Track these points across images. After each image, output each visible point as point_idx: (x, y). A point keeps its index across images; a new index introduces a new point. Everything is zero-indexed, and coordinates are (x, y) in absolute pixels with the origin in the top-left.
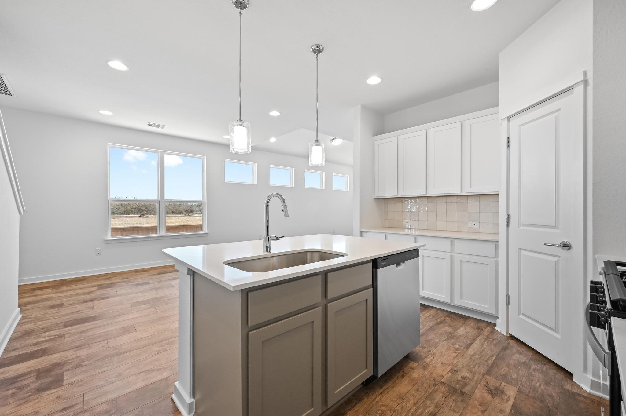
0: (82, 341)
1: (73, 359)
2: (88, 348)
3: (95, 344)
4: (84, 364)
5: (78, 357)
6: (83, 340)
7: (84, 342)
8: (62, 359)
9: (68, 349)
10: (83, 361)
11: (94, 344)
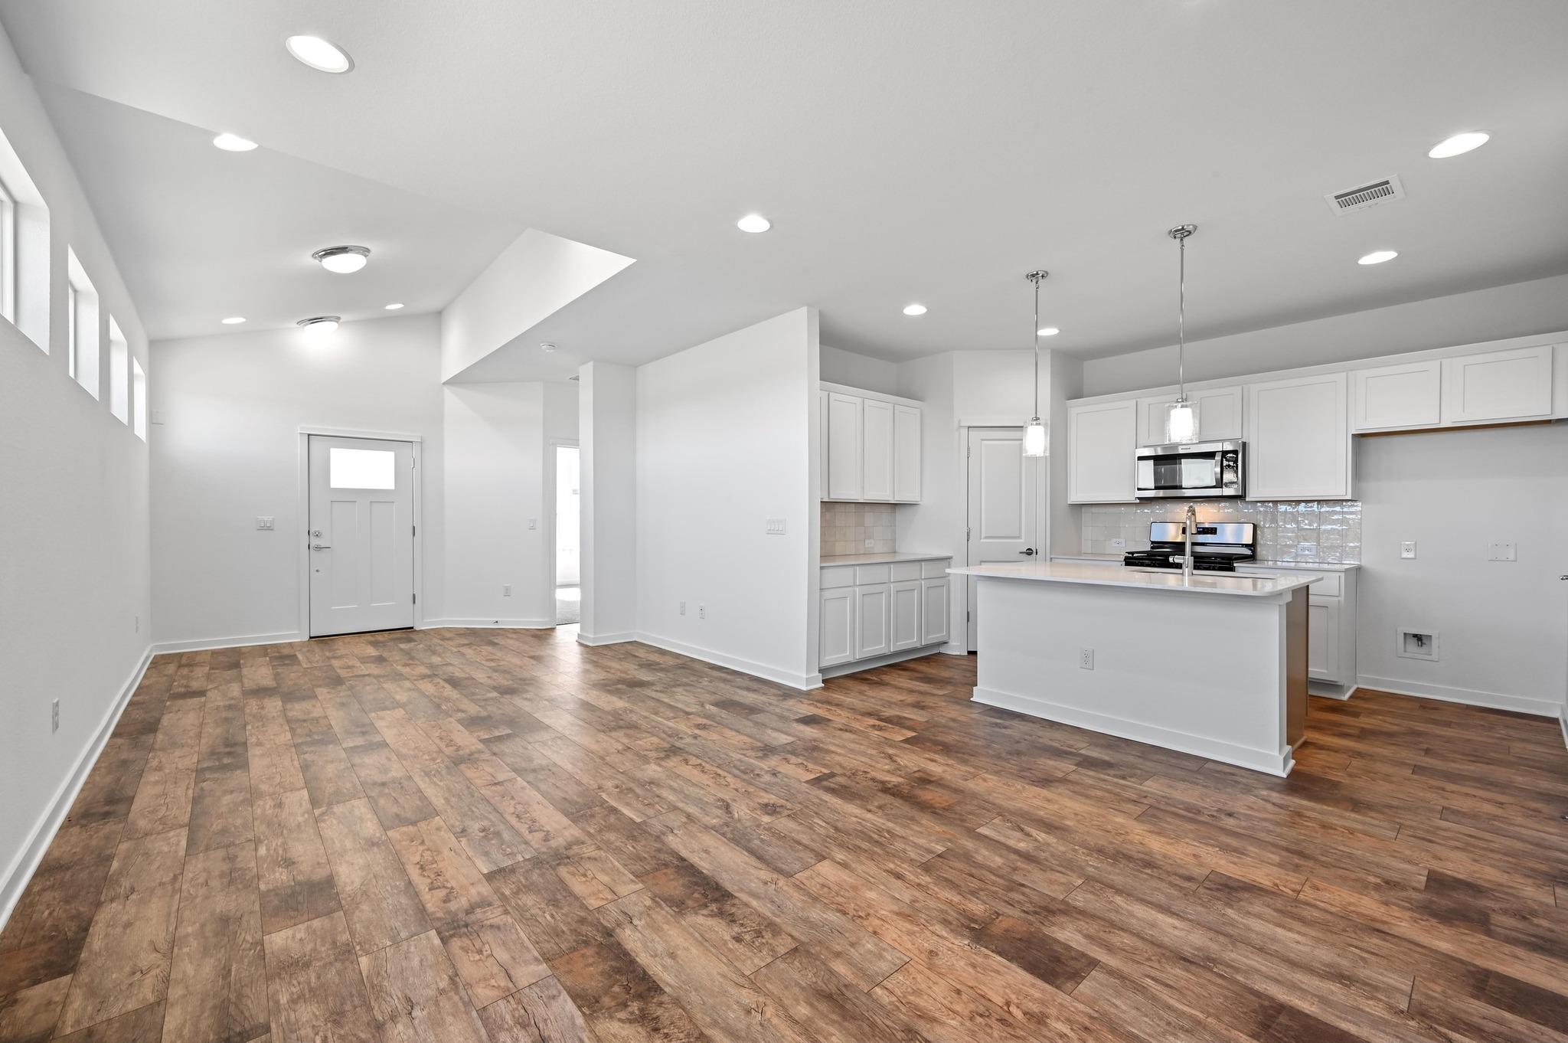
0: (1358, 943)
1: (1398, 906)
2: (1352, 908)
3: (1328, 907)
4: (1378, 881)
5: (1386, 904)
6: (1355, 943)
7: (1356, 933)
8: (1427, 923)
9: (1406, 944)
10: (1377, 887)
11: (1333, 910)
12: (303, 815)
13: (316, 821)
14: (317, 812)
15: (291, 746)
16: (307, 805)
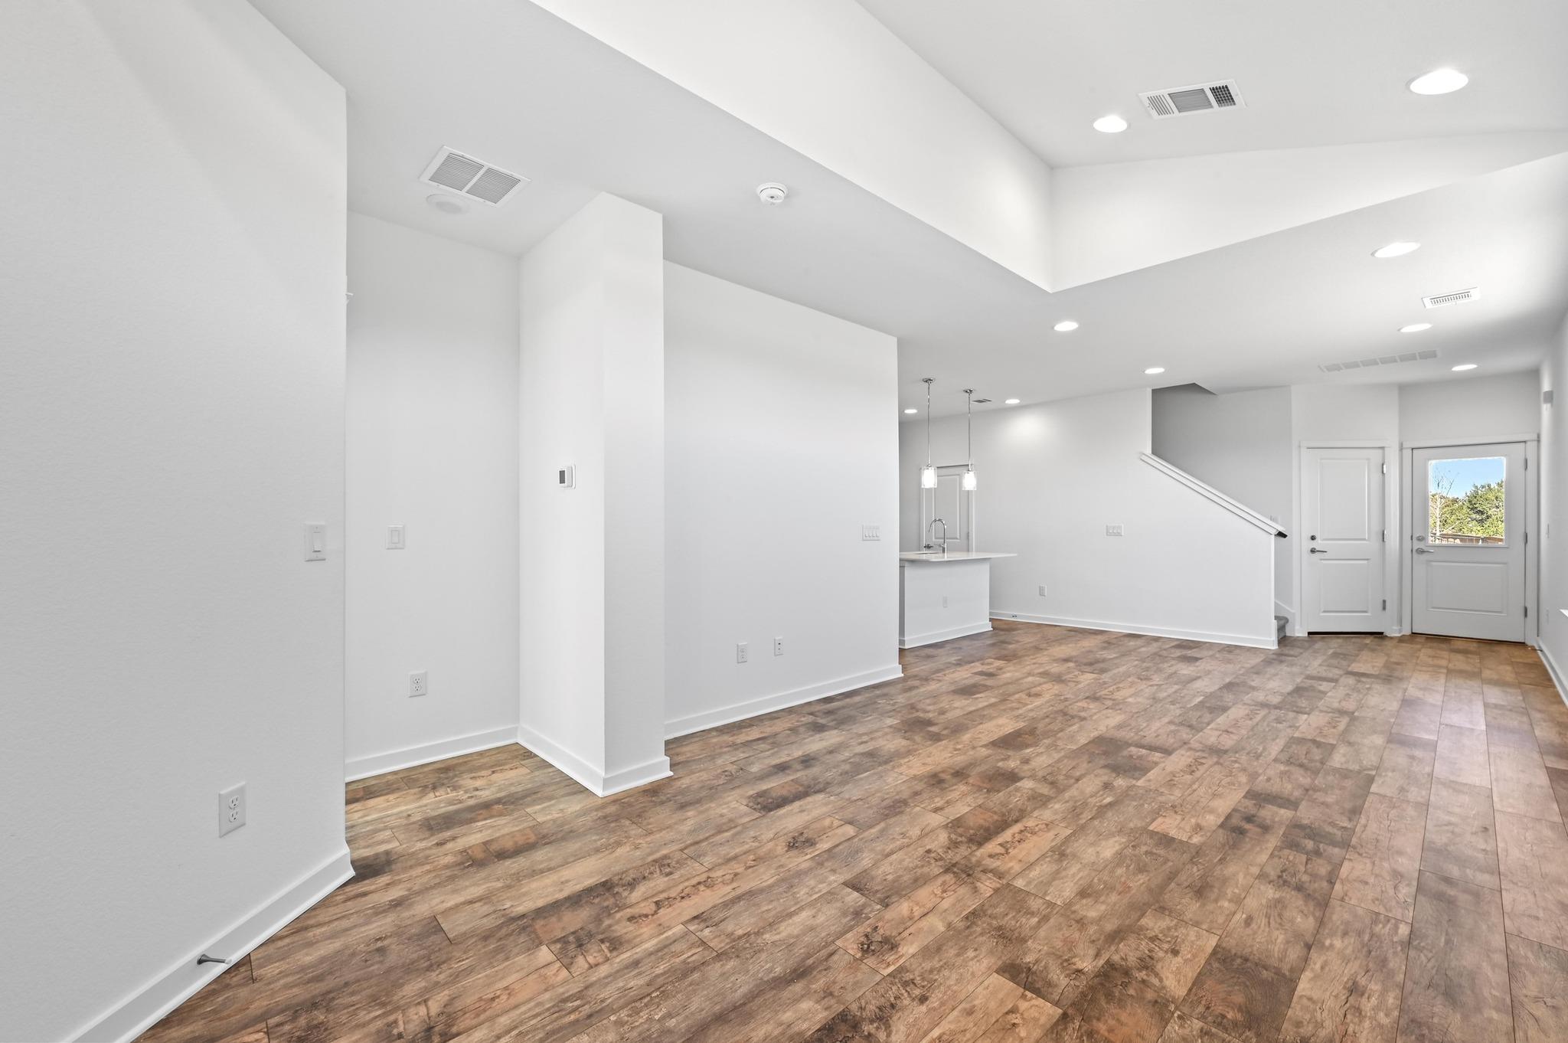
12: (1386, 776)
13: (1377, 768)
14: (1374, 773)
15: (1354, 847)
16: (1378, 781)
